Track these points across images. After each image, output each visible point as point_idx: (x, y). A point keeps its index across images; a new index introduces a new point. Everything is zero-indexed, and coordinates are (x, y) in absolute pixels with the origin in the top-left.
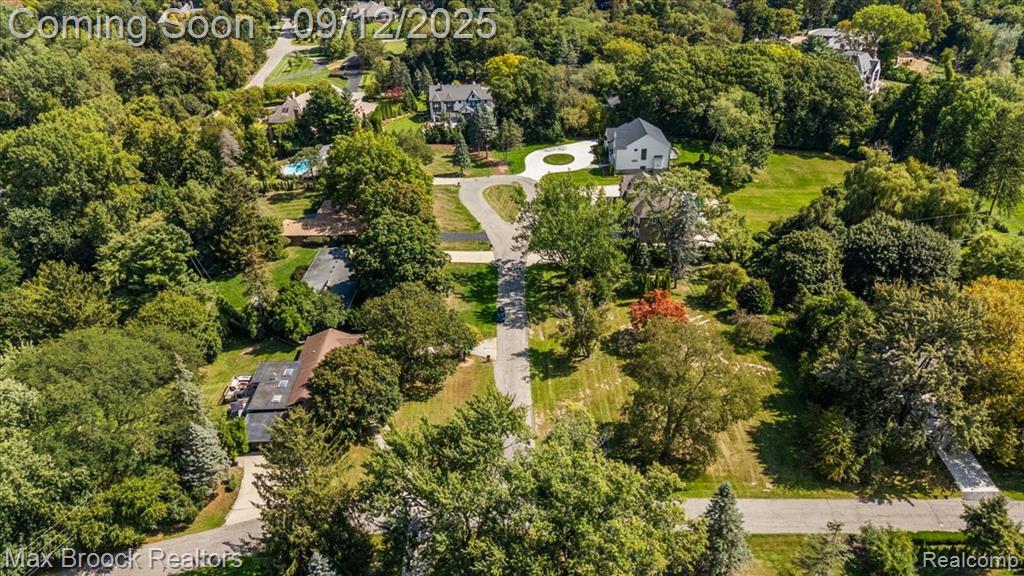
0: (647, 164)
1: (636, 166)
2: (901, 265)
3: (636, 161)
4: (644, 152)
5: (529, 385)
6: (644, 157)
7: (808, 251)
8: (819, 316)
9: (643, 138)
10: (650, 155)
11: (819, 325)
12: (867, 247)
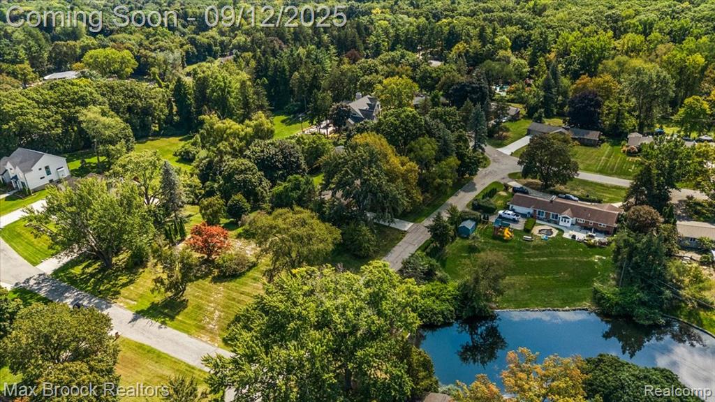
0: (54, 177)
1: (46, 181)
2: (285, 160)
3: (43, 177)
4: (47, 168)
5: (168, 328)
6: (49, 173)
7: (246, 170)
8: (291, 194)
9: (42, 158)
10: (52, 169)
11: (294, 198)
12: (267, 157)
